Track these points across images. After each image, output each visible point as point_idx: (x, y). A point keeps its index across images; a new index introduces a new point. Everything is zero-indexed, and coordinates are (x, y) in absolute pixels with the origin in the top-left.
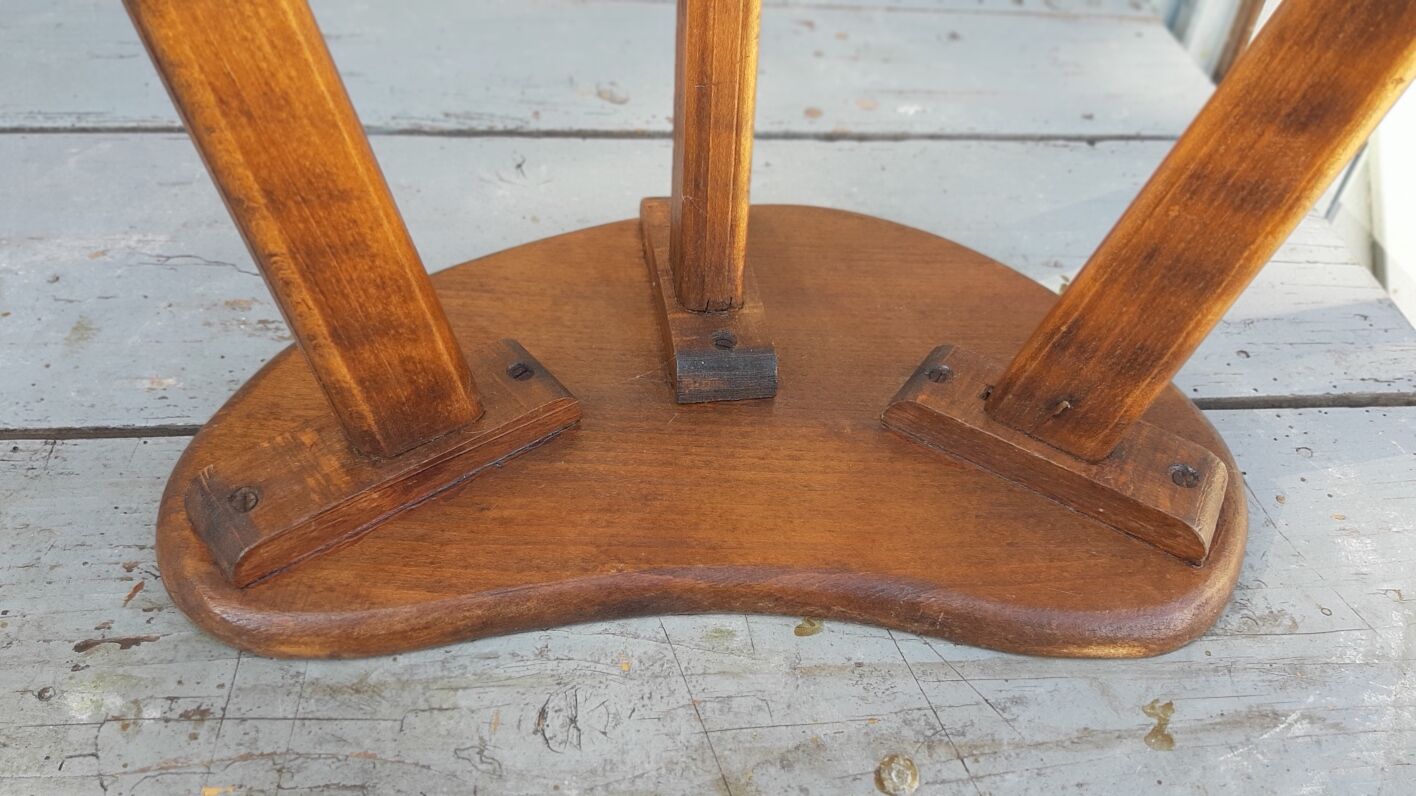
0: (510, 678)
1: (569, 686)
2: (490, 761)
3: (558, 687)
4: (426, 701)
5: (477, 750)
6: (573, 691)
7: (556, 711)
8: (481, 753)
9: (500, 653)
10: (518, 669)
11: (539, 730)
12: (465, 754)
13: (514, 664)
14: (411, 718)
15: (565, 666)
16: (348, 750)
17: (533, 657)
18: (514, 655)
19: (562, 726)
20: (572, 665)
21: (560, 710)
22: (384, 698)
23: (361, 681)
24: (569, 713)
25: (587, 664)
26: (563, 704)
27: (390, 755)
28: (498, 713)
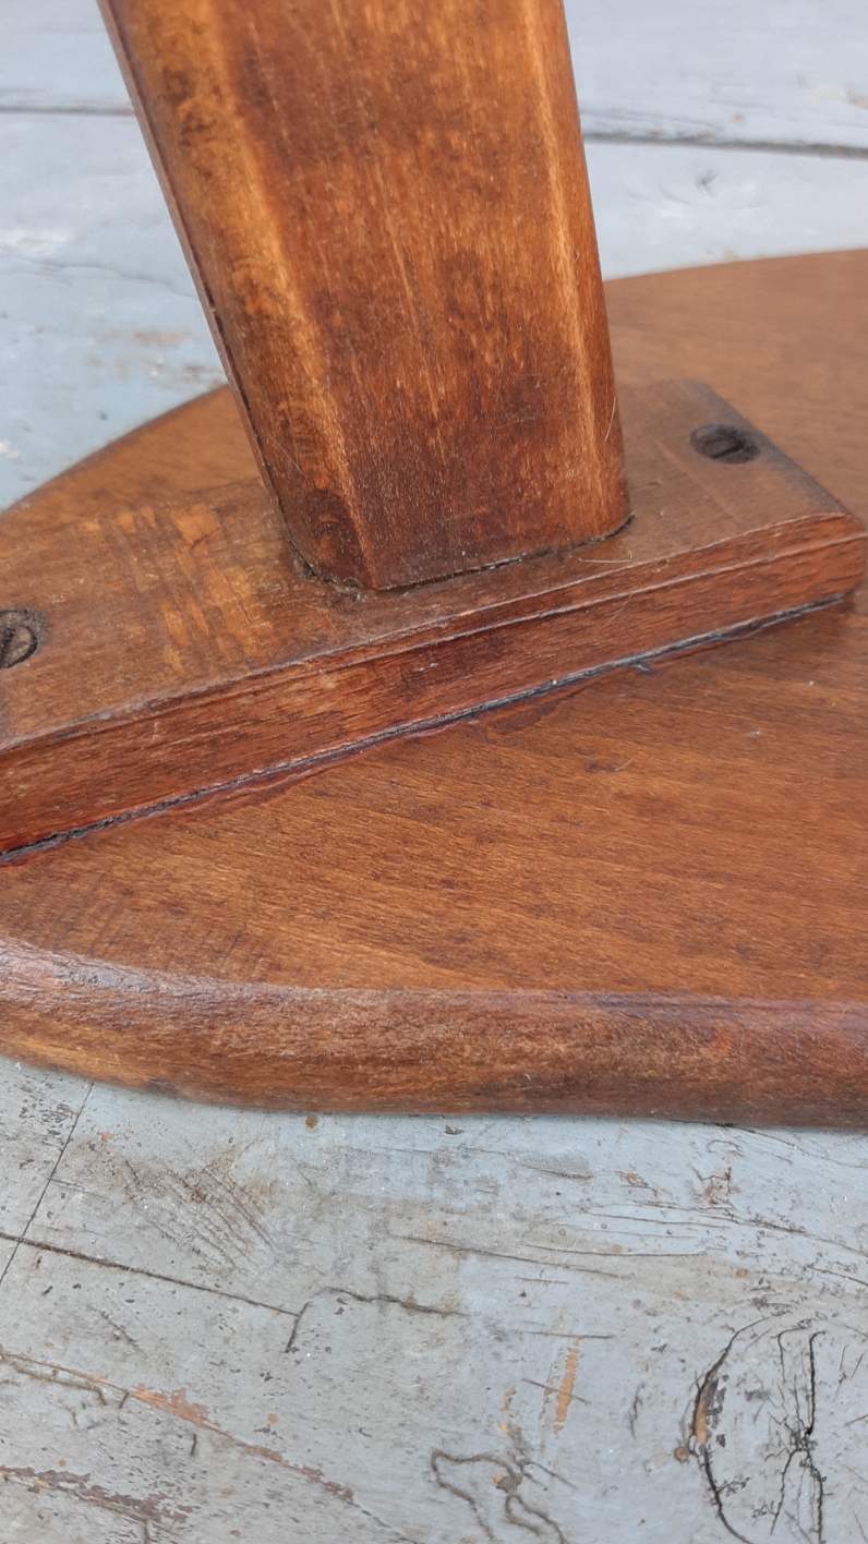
0: (616, 1251)
1: (789, 1321)
2: (535, 1521)
3: (754, 1313)
4: (375, 1269)
5: (501, 1472)
6: (805, 1336)
7: (750, 1396)
8: (509, 1484)
9: (594, 1168)
10: (641, 1227)
11: (695, 1448)
12: (460, 1476)
13: (629, 1210)
14: (323, 1314)
15: (779, 1252)
16: (132, 1375)
17: (685, 1201)
18: (632, 1180)
19: (767, 1451)
20: (803, 1250)
21: (761, 1395)
22: (261, 1231)
23: (214, 1166)
24: (791, 1409)
25: (848, 1258)
26: (770, 1375)
27: (242, 1421)
28: (572, 1361)
